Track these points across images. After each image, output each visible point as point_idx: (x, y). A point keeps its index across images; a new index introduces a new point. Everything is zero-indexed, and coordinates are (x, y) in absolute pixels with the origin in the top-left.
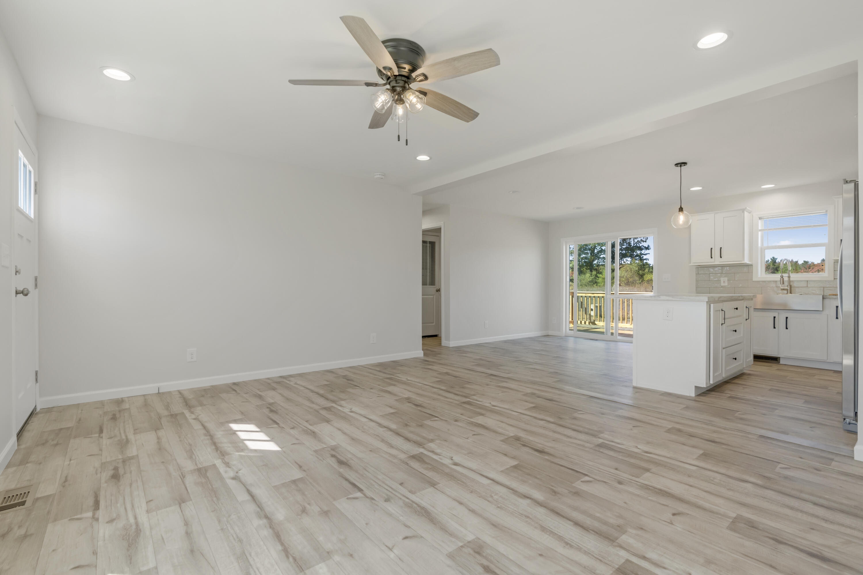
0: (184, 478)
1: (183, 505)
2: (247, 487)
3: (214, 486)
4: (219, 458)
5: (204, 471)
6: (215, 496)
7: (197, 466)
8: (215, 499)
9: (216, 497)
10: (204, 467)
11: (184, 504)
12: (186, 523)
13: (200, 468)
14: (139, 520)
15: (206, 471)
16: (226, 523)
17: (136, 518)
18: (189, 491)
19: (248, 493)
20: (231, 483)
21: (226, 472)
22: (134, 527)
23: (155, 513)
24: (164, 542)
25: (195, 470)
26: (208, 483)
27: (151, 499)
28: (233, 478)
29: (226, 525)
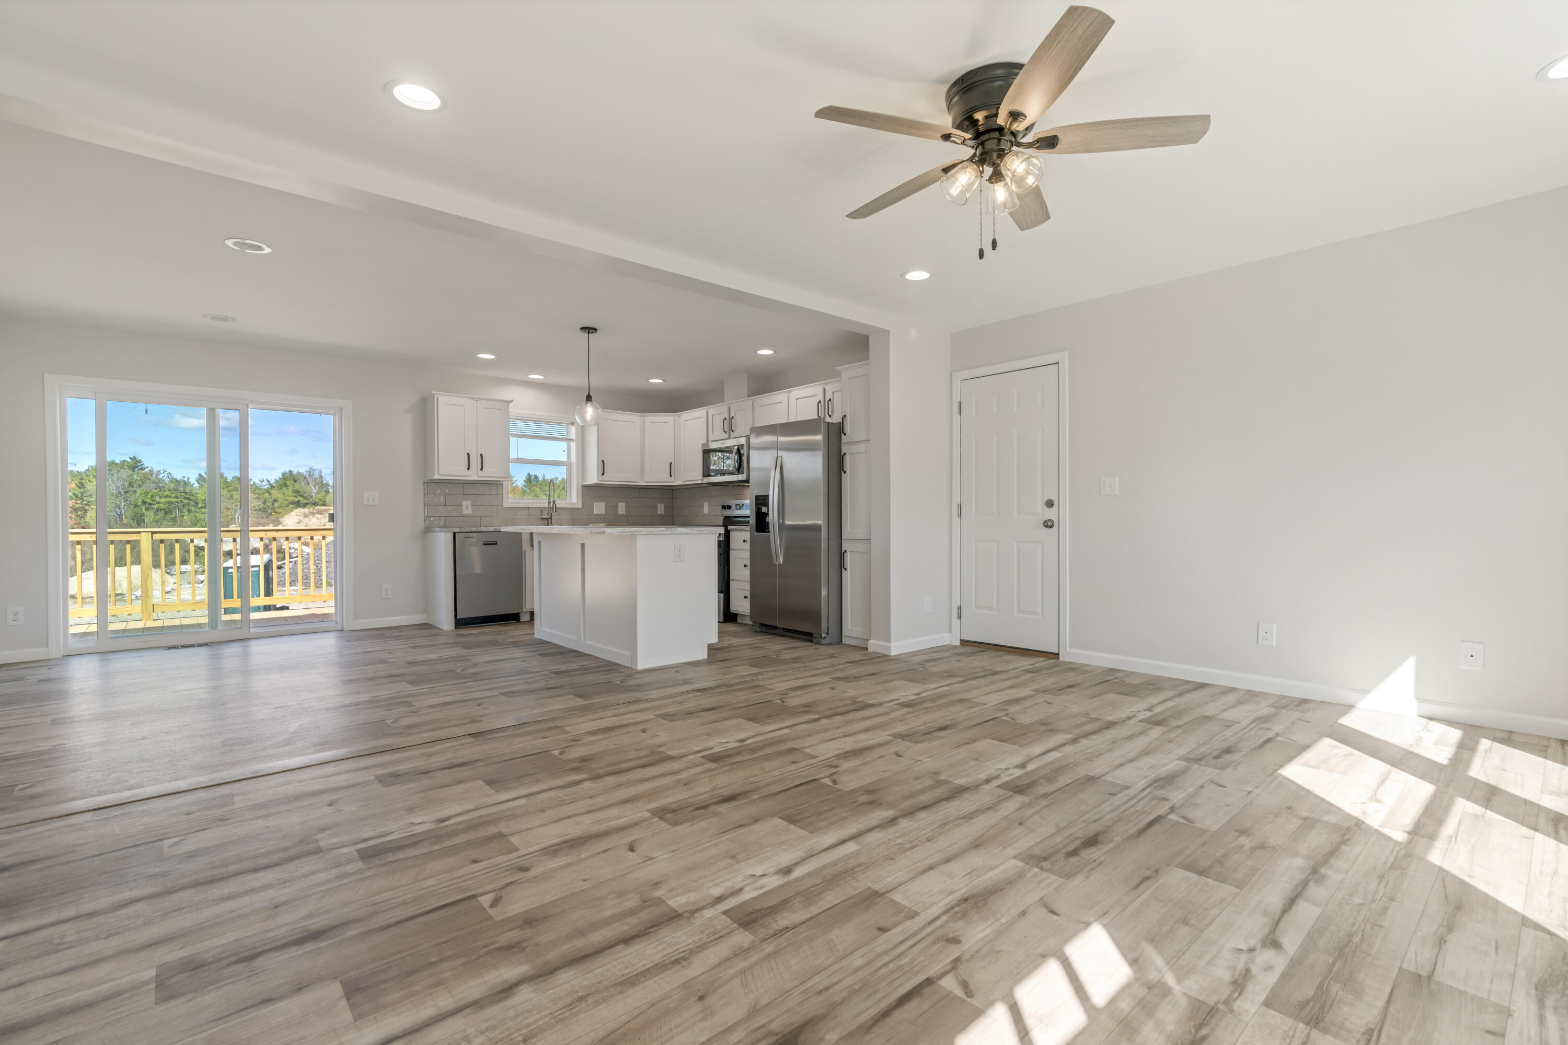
0: (1372, 1026)
1: (1424, 973)
2: (1277, 916)
3: (1331, 961)
4: (1232, 1011)
5: (1308, 1009)
6: (1351, 943)
7: (1308, 1036)
8: (1356, 940)
9: (1350, 941)
10: (1297, 1018)
11: (1420, 972)
12: (1440, 942)
13: (1307, 1024)
14: (1533, 1009)
15: (1302, 1006)
16: (1377, 902)
17: (1542, 1020)
18: (1388, 990)
19: (1290, 908)
20: (1291, 942)
21: (1269, 968)
22: (1549, 1002)
23: (1492, 999)
24: (1496, 943)
25: (1325, 1031)
26: (1332, 974)
27: (1489, 1038)
28: (1276, 945)
29: (1380, 900)
